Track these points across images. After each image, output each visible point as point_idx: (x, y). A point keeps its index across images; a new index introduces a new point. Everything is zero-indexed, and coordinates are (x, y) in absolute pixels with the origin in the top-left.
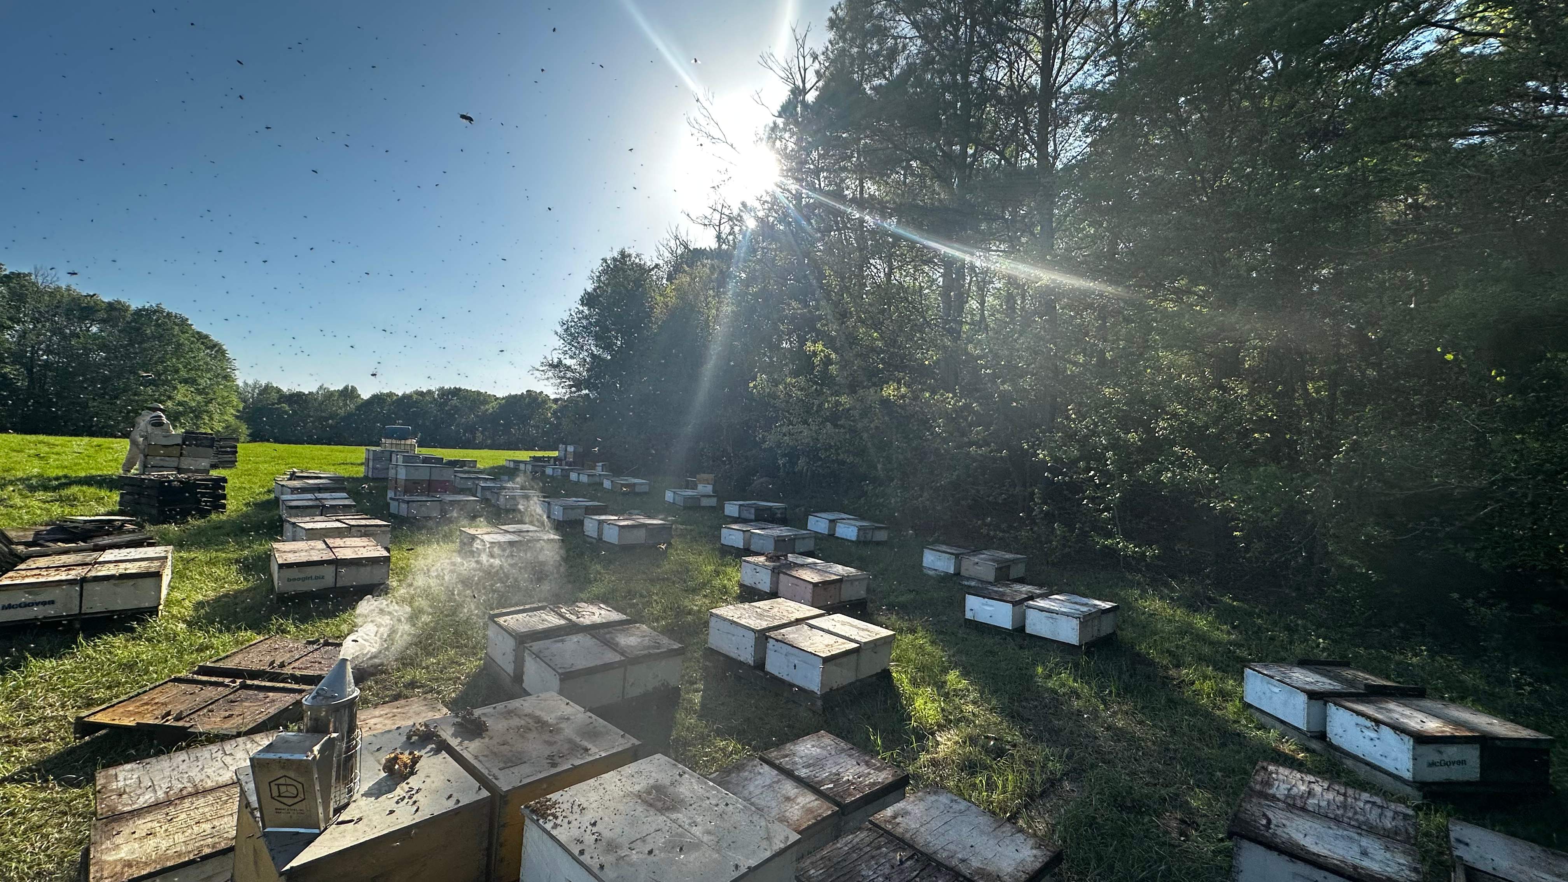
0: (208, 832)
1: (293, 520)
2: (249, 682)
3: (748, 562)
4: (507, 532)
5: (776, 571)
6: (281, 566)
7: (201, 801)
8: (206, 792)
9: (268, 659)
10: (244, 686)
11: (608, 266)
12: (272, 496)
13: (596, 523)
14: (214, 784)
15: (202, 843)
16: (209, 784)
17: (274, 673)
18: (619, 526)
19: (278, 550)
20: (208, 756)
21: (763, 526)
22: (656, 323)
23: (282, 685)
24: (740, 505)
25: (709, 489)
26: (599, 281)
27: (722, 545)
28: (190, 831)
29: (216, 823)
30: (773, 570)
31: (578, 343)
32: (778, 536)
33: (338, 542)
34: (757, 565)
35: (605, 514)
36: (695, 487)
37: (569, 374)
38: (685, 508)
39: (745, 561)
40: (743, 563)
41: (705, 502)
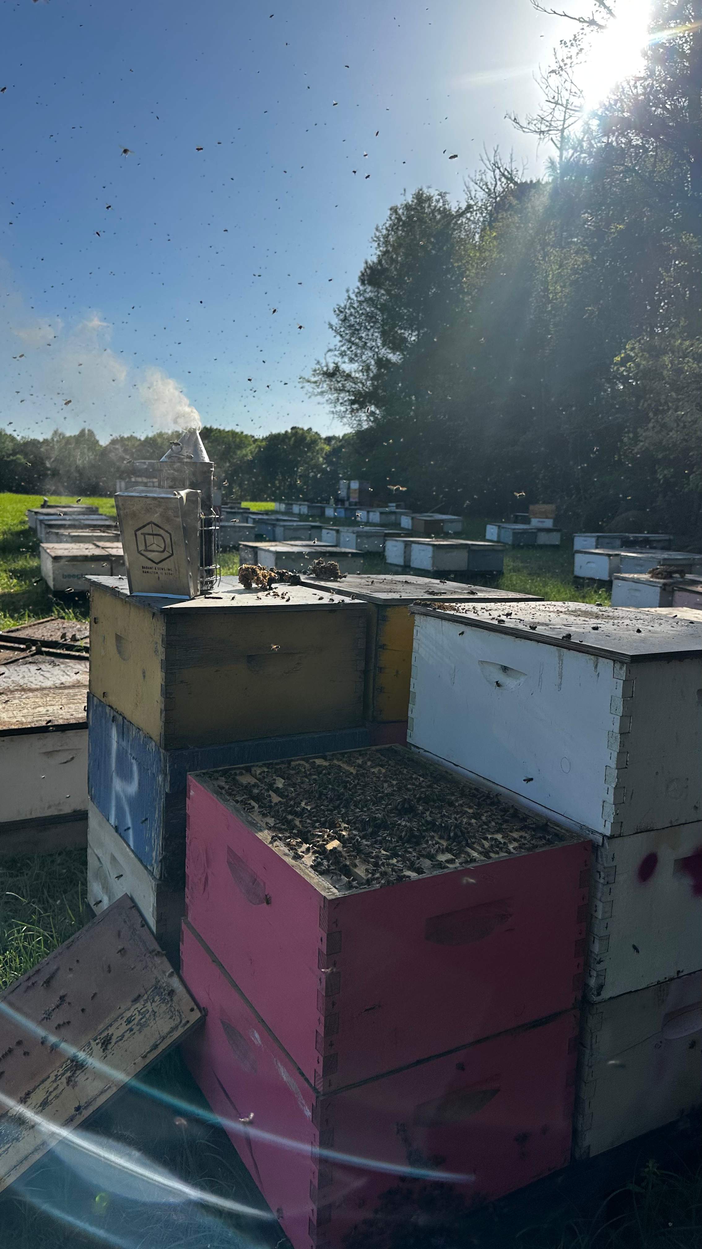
0: (44, 712)
1: (57, 531)
2: (44, 649)
3: (624, 579)
4: (292, 545)
5: (668, 588)
6: (56, 559)
7: (31, 694)
8: (31, 690)
9: (59, 634)
10: (39, 652)
11: (399, 219)
12: (27, 527)
13: (401, 546)
14: (38, 687)
15: (40, 718)
16: (33, 686)
17: (66, 644)
18: (434, 545)
19: (48, 548)
20: (27, 670)
21: (640, 551)
22: (468, 294)
23: (77, 654)
24: (598, 537)
25: (549, 523)
26: (386, 243)
27: (577, 577)
28: (26, 711)
29: (48, 708)
30: (664, 587)
31: (360, 338)
32: (665, 559)
33: (108, 544)
34: (637, 581)
35: (412, 537)
36: (527, 521)
37: (349, 385)
38: (516, 546)
39: (618, 578)
40: (616, 583)
41: (543, 539)
